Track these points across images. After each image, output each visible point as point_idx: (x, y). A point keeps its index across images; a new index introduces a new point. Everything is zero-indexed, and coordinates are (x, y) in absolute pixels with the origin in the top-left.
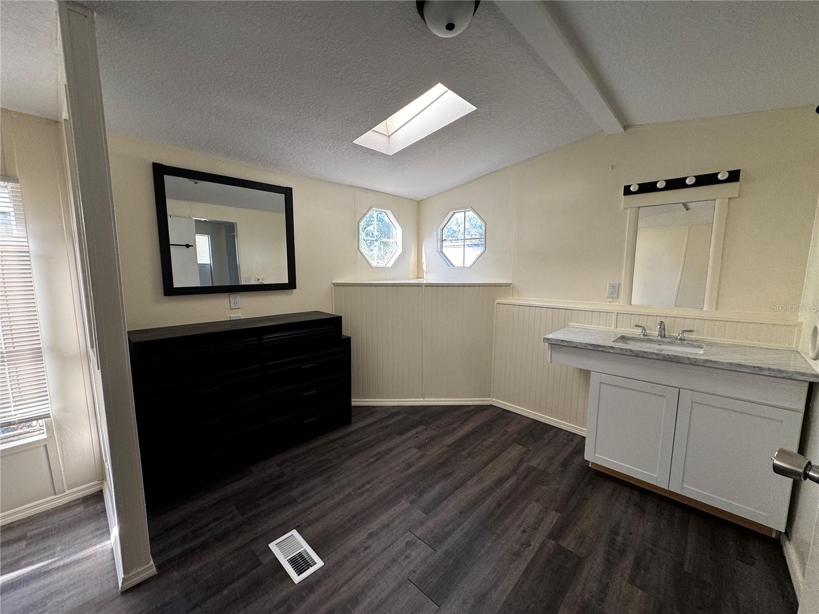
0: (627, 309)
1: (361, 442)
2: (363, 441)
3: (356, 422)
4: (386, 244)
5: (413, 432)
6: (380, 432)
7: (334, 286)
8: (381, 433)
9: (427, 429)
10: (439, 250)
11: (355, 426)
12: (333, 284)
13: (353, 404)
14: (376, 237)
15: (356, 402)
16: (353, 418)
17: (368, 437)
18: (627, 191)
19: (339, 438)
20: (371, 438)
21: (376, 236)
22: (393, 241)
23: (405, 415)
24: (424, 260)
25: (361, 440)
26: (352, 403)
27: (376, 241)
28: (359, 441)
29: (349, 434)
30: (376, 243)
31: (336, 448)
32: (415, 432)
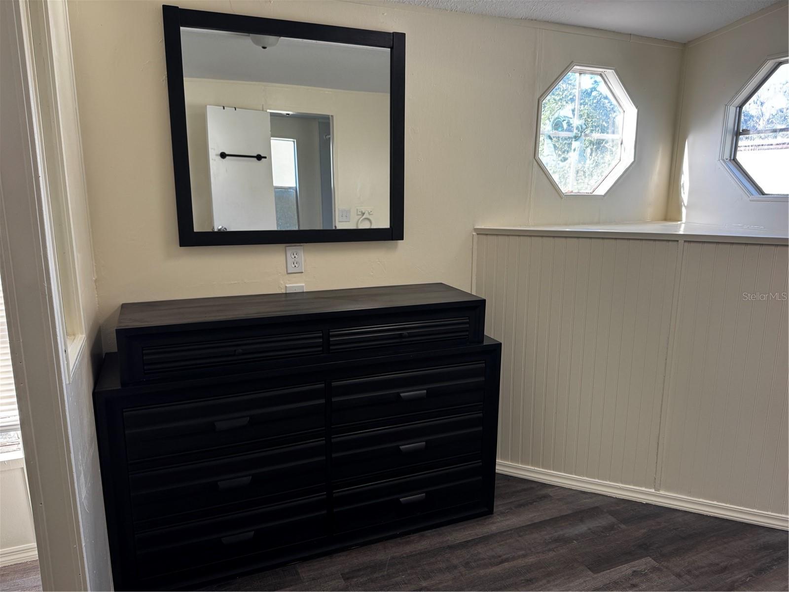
1: (506, 565)
2: (512, 564)
3: (502, 513)
4: (598, 145)
5: (625, 569)
6: (549, 550)
7: (478, 234)
8: (552, 554)
9: (659, 569)
10: (727, 155)
11: (498, 523)
12: (476, 230)
13: (499, 469)
14: (575, 131)
15: (504, 466)
16: (497, 503)
17: (524, 556)
19: (465, 545)
20: (531, 560)
21: (577, 128)
22: (615, 137)
23: (611, 519)
24: (685, 179)
25: (507, 560)
26: (497, 467)
27: (576, 138)
28: (502, 562)
29: (485, 539)
30: (575, 144)
31: (455, 567)
32: (630, 571)
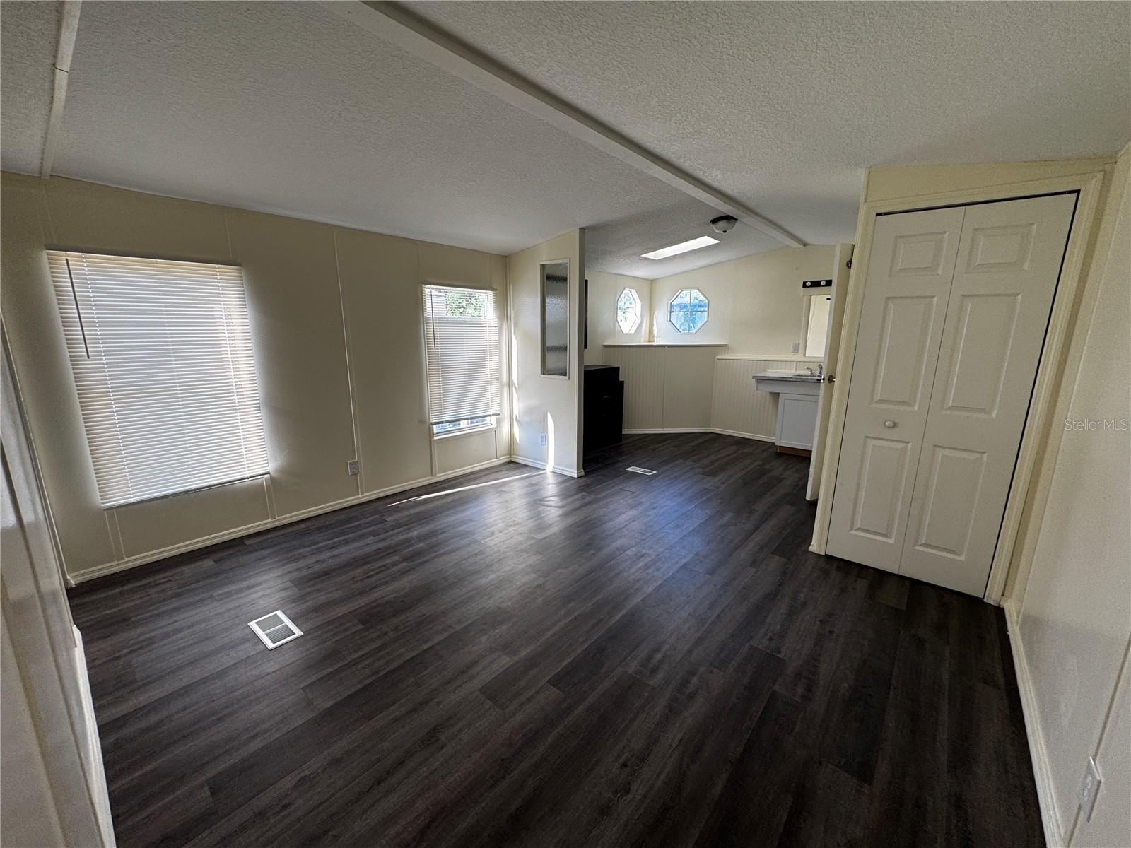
0: (804, 359)
12: (603, 345)
18: (804, 285)
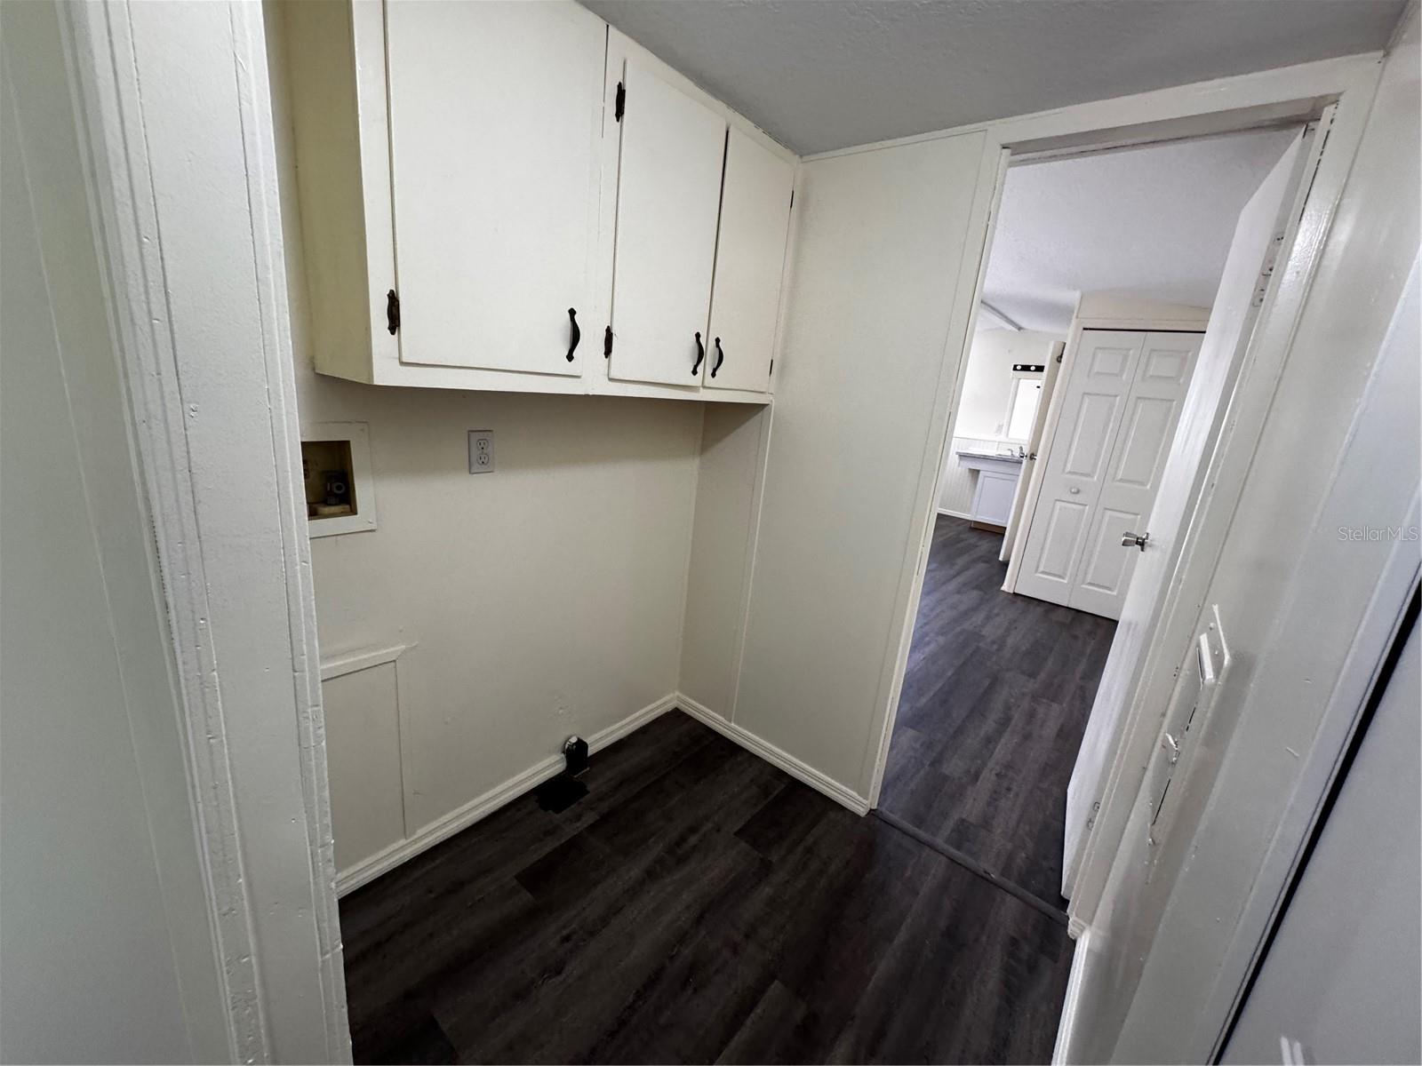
0: (1007, 440)
18: (1015, 368)
